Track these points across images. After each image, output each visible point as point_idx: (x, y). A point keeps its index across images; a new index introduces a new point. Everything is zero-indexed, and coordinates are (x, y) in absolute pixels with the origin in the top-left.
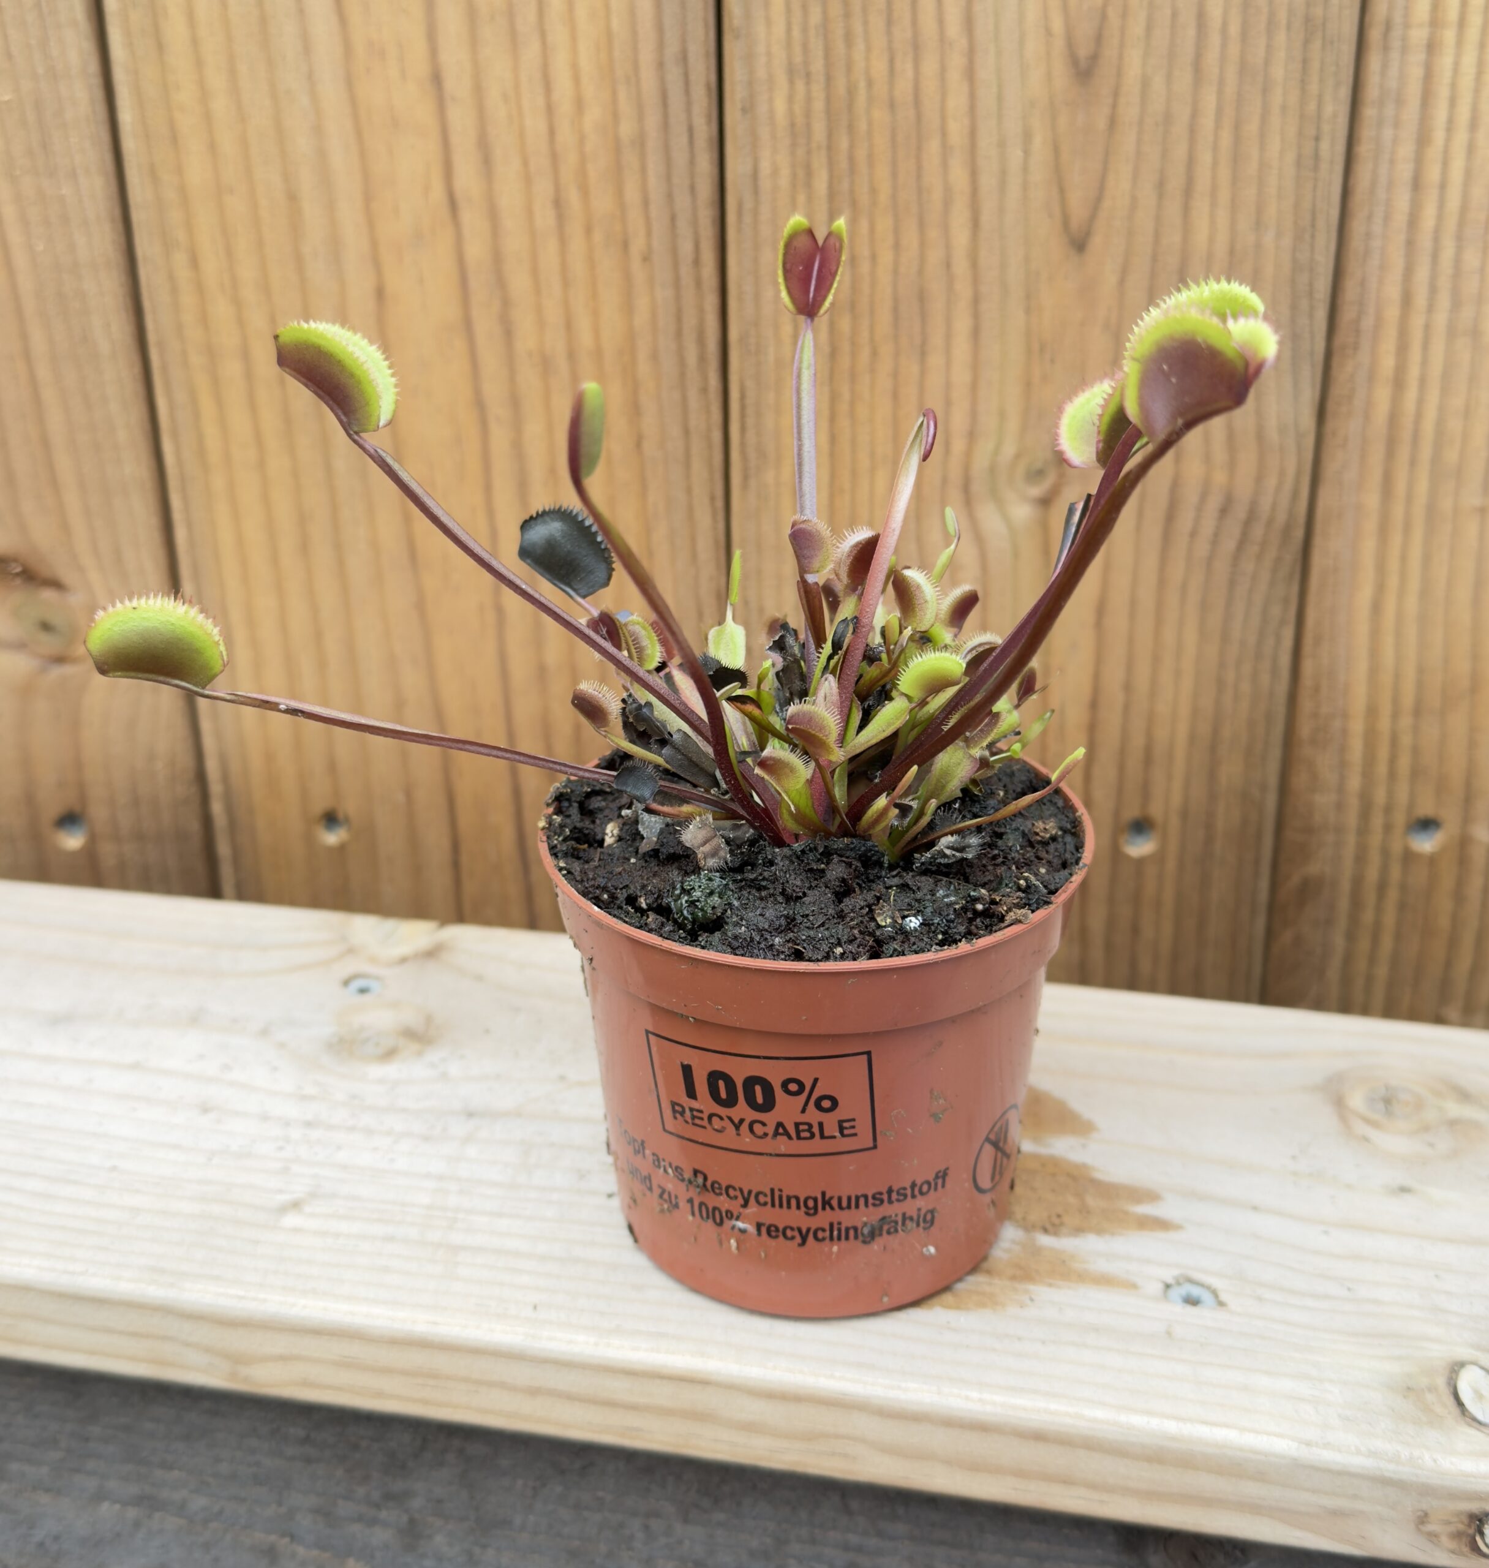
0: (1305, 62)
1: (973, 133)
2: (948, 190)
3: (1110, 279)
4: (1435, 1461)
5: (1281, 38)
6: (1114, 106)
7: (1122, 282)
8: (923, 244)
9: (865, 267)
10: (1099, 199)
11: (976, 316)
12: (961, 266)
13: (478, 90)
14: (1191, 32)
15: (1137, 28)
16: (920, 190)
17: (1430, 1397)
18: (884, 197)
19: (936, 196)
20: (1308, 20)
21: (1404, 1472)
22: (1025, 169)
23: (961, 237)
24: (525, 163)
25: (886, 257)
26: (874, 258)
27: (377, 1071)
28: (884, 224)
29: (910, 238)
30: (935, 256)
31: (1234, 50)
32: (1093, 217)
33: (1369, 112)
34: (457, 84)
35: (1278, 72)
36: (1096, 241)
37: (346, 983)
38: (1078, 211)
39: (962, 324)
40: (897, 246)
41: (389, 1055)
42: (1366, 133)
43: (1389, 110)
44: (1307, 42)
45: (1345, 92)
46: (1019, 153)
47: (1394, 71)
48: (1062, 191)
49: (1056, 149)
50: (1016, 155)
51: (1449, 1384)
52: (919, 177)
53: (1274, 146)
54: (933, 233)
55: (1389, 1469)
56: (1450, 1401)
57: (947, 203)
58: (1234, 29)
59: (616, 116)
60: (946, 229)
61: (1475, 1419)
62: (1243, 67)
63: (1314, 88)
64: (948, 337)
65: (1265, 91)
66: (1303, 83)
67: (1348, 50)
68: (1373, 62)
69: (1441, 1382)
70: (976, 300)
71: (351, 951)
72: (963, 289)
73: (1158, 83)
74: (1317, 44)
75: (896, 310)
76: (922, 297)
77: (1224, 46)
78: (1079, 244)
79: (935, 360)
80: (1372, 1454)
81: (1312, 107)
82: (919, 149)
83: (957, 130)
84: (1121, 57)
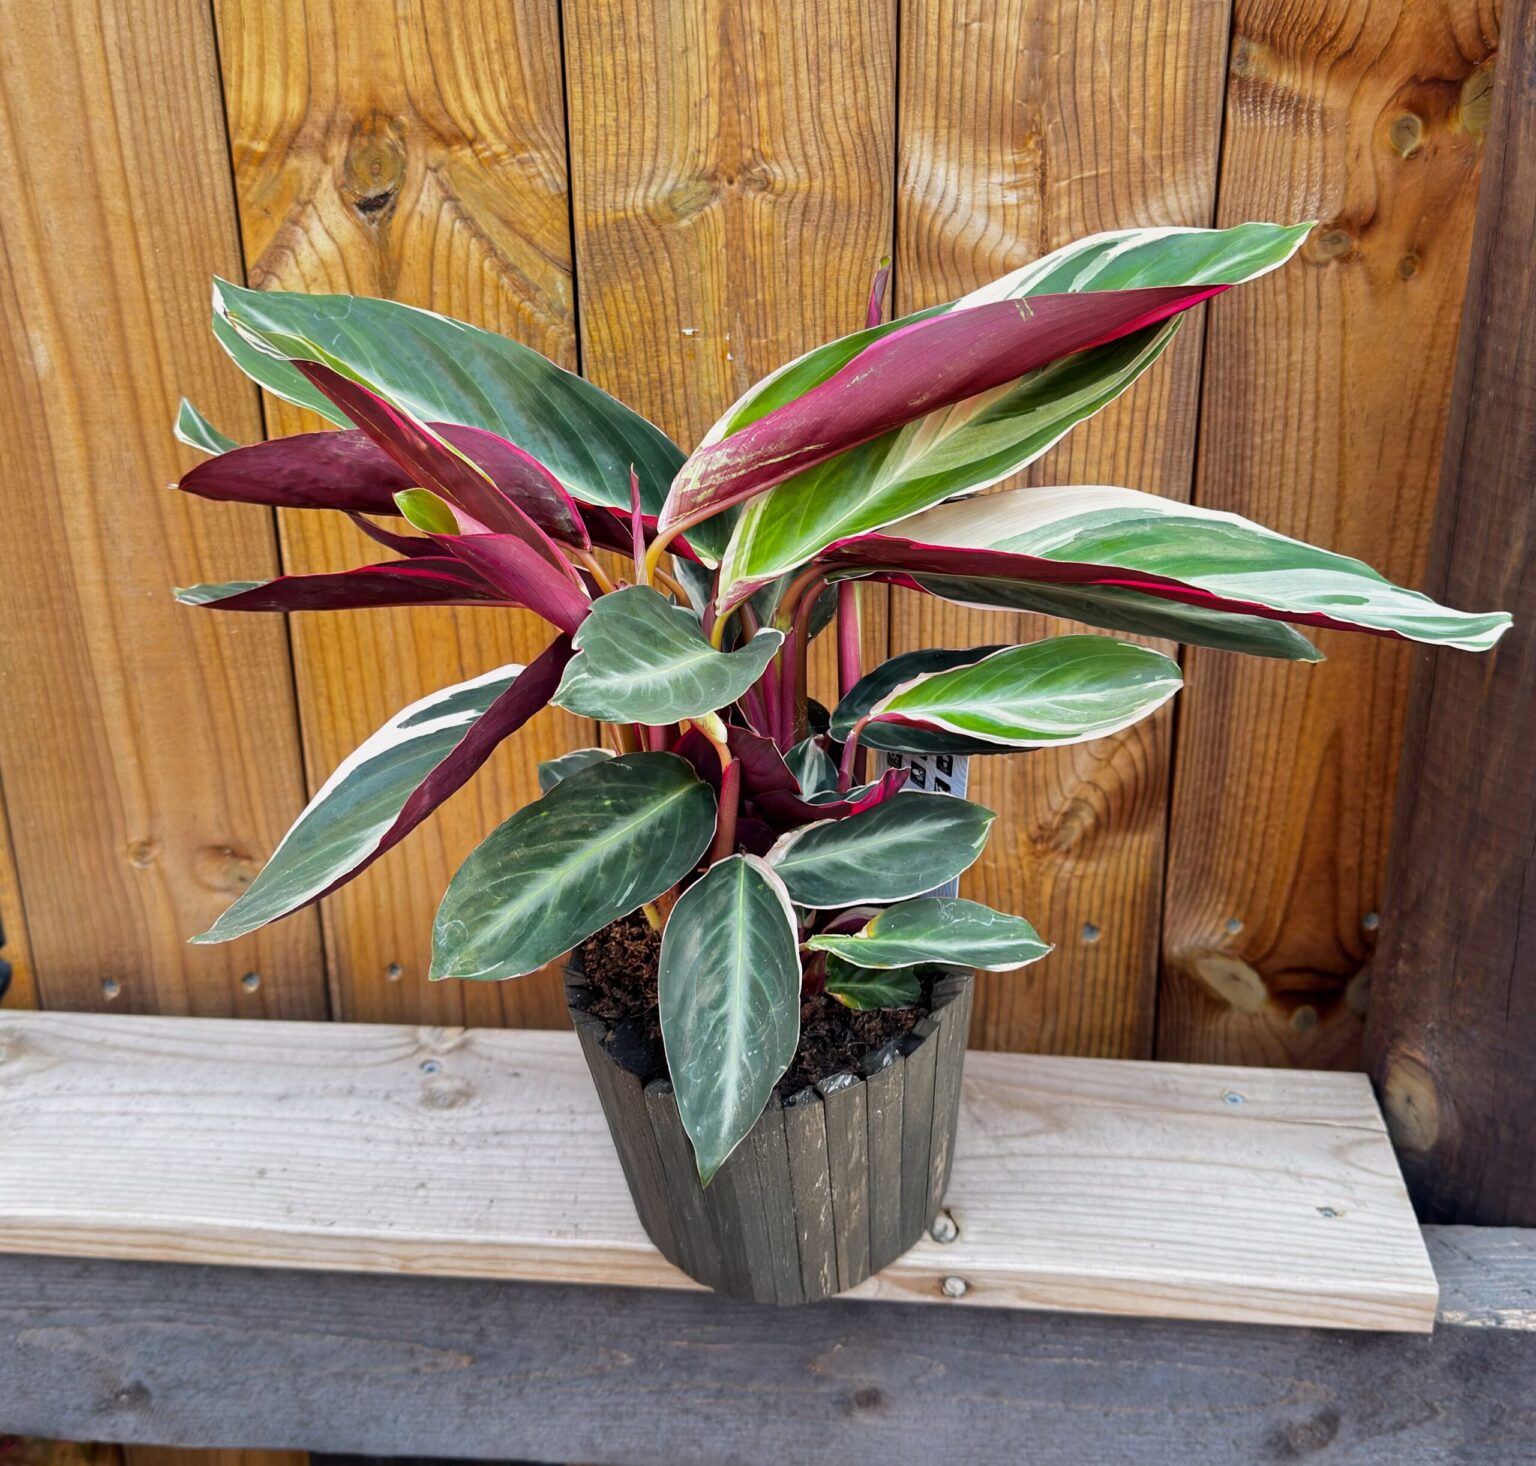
27: (446, 1114)
37: (422, 1066)
41: (451, 1105)
71: (421, 1048)
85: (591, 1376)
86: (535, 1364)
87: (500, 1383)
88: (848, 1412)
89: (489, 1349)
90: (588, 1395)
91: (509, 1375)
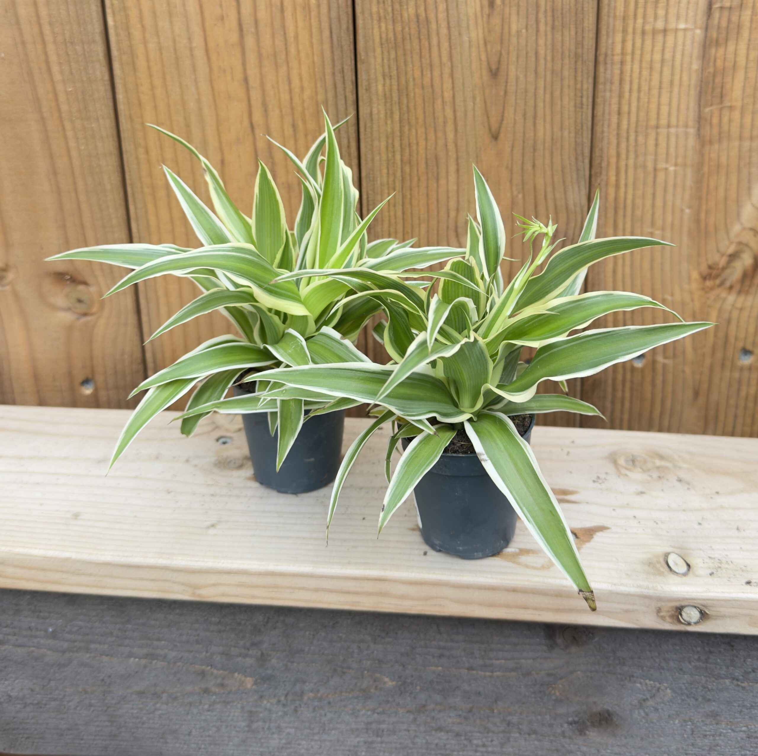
0: (576, 69)
1: (454, 97)
2: (445, 117)
3: (508, 150)
4: (662, 587)
5: (567, 61)
6: (506, 86)
7: (512, 150)
8: (436, 138)
9: (414, 147)
10: (502, 120)
11: (458, 164)
12: (451, 146)
13: (262, 84)
14: (533, 59)
15: (513, 58)
16: (434, 118)
17: (658, 565)
18: (421, 121)
19: (441, 120)
20: (576, 54)
21: (651, 592)
22: (474, 110)
23: (451, 135)
24: (281, 111)
25: (422, 143)
26: (417, 144)
28: (421, 131)
29: (432, 136)
30: (441, 142)
31: (549, 65)
32: (500, 127)
33: (600, 87)
34: (254, 82)
35: (566, 73)
36: (502, 136)
37: (217, 440)
38: (494, 125)
39: (452, 168)
40: (426, 139)
41: (240, 467)
42: (600, 94)
43: (608, 86)
44: (576, 62)
45: (591, 80)
46: (472, 104)
47: (609, 72)
48: (488, 117)
49: (485, 103)
50: (470, 104)
51: (664, 560)
52: (434, 113)
53: (566, 100)
54: (440, 134)
55: (645, 592)
56: (666, 566)
57: (445, 122)
58: (549, 58)
59: (316, 93)
60: (445, 133)
61: (675, 572)
62: (553, 72)
63: (579, 78)
64: (447, 172)
65: (562, 80)
66: (576, 77)
67: (591, 65)
68: (601, 69)
69: (662, 560)
70: (457, 159)
72: (452, 154)
73: (521, 77)
74: (579, 63)
75: (427, 163)
76: (437, 158)
77: (546, 64)
78: (495, 137)
79: (443, 182)
80: (638, 586)
81: (579, 86)
82: (434, 103)
83: (448, 95)
84: (508, 68)
85: (357, 698)
86: (308, 686)
87: (279, 701)
88: (582, 731)
89: (269, 672)
90: (354, 713)
91: (287, 695)
